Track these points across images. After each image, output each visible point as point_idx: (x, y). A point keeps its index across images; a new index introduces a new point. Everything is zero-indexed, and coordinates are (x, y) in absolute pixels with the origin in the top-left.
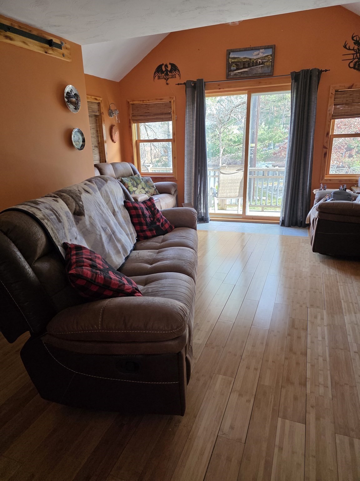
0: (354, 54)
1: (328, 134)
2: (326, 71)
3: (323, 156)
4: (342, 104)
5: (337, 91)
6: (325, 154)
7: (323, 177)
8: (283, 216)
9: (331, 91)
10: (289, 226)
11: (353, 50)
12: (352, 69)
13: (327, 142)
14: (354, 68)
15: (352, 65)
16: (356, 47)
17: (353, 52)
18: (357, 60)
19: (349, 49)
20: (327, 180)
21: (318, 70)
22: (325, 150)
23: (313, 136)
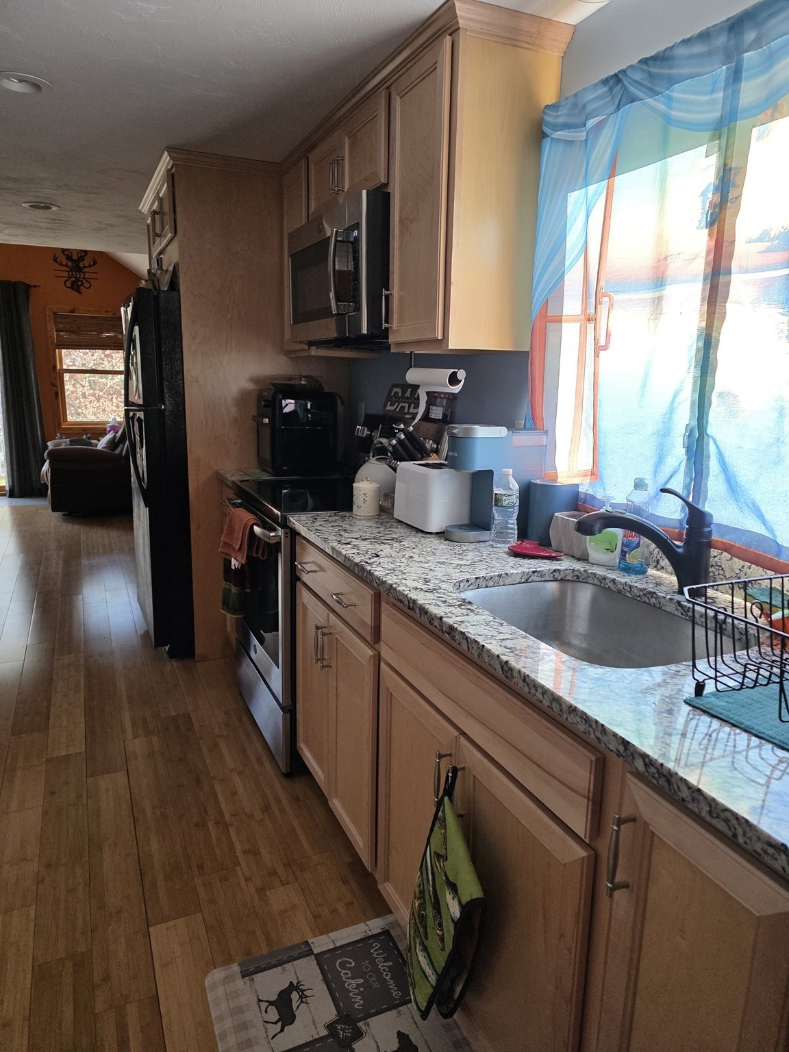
0: (68, 271)
1: (55, 367)
2: (35, 286)
3: (54, 397)
4: (67, 331)
5: (55, 314)
6: (57, 394)
7: (60, 424)
8: (11, 484)
9: (47, 313)
10: (21, 496)
11: (67, 266)
12: (70, 290)
13: (55, 378)
14: (72, 288)
15: (68, 284)
16: (70, 264)
17: (66, 269)
18: (74, 279)
19: (61, 264)
20: (65, 429)
21: (24, 283)
22: (54, 388)
23: (34, 368)
